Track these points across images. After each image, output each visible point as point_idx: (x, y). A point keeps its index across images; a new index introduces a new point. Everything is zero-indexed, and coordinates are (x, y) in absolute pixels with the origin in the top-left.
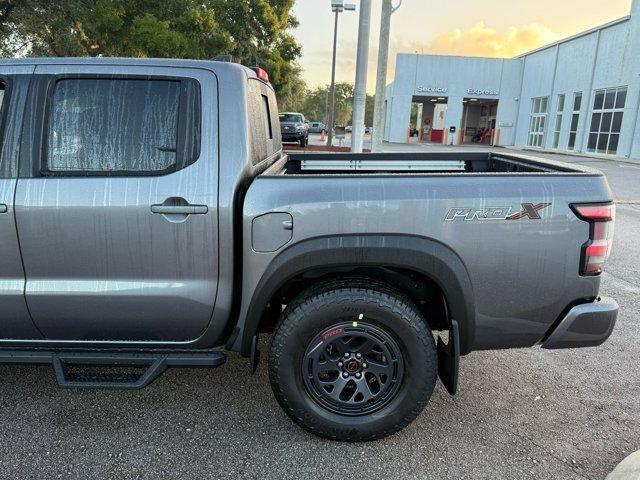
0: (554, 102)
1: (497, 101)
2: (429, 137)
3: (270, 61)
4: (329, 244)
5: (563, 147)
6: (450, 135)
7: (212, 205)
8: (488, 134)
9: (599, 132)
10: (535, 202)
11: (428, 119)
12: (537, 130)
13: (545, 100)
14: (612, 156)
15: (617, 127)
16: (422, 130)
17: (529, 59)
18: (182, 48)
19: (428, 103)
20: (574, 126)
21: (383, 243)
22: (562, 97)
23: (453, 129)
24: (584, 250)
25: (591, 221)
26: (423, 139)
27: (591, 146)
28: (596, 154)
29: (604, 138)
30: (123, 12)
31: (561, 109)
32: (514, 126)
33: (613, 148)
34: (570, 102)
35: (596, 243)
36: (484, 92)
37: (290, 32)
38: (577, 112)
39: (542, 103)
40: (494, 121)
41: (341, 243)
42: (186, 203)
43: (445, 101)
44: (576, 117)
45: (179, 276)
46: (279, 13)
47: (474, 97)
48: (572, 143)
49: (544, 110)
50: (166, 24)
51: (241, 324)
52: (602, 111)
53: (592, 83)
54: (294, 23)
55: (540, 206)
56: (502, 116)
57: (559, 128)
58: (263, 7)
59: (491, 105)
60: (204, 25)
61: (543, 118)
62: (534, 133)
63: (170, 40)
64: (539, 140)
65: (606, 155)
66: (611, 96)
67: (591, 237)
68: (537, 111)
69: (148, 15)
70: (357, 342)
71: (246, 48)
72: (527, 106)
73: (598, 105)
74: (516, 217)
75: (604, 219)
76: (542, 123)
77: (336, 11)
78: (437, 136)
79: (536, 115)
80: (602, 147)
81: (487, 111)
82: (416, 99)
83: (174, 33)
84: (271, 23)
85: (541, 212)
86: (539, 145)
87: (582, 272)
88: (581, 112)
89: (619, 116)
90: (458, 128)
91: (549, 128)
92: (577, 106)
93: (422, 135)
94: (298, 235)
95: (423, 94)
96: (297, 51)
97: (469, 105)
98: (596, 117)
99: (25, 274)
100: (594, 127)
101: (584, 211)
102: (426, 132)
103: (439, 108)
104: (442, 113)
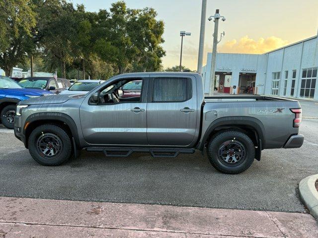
0: (283, 74)
1: (256, 74)
2: (223, 90)
3: (153, 58)
4: (227, 119)
5: (288, 95)
6: (233, 89)
7: (196, 109)
8: (251, 89)
9: (305, 88)
10: (280, 108)
11: (222, 82)
12: (275, 87)
13: (279, 73)
14: (312, 99)
15: (314, 86)
16: (219, 87)
17: (271, 55)
18: (117, 53)
19: (222, 75)
20: (293, 85)
21: (241, 119)
22: (287, 72)
23: (235, 87)
24: (294, 121)
25: (295, 113)
26: (220, 91)
27: (302, 95)
28: (304, 98)
29: (307, 91)
30: (89, 38)
31: (287, 77)
32: (264, 85)
33: (312, 95)
34: (290, 74)
35: (297, 119)
36: (249, 69)
37: (161, 45)
38: (294, 79)
39: (277, 75)
40: (254, 83)
41: (230, 119)
42: (189, 109)
43: (231, 74)
44: (294, 82)
45: (186, 128)
46: (157, 37)
47: (244, 72)
48: (292, 93)
49: (278, 78)
50: (110, 43)
51: (201, 141)
52: (306, 78)
53: (301, 66)
54: (163, 41)
55: (282, 109)
56: (258, 81)
57: (286, 86)
58: (151, 35)
59: (253, 76)
60: (126, 43)
61: (278, 82)
62: (274, 89)
63: (111, 50)
64: (277, 92)
65: (309, 99)
66: (310, 72)
67: (296, 117)
68: (275, 78)
69: (102, 39)
70: (233, 146)
71: (143, 53)
72: (270, 76)
73: (304, 76)
74: (276, 112)
75: (299, 113)
76: (278, 84)
77: (182, 36)
78: (227, 90)
79: (275, 80)
80: (307, 95)
81: (251, 78)
82: (217, 73)
83: (113, 47)
84: (154, 42)
85: (282, 111)
86: (277, 94)
87: (293, 127)
88: (296, 79)
89: (314, 81)
90: (237, 87)
91: (281, 87)
92: (294, 76)
93: (219, 89)
94: (219, 117)
95: (220, 71)
96: (164, 53)
97: (242, 76)
98: (303, 81)
99: (147, 127)
100: (303, 86)
101: (294, 111)
102: (221, 88)
103: (227, 77)
104: (228, 79)
